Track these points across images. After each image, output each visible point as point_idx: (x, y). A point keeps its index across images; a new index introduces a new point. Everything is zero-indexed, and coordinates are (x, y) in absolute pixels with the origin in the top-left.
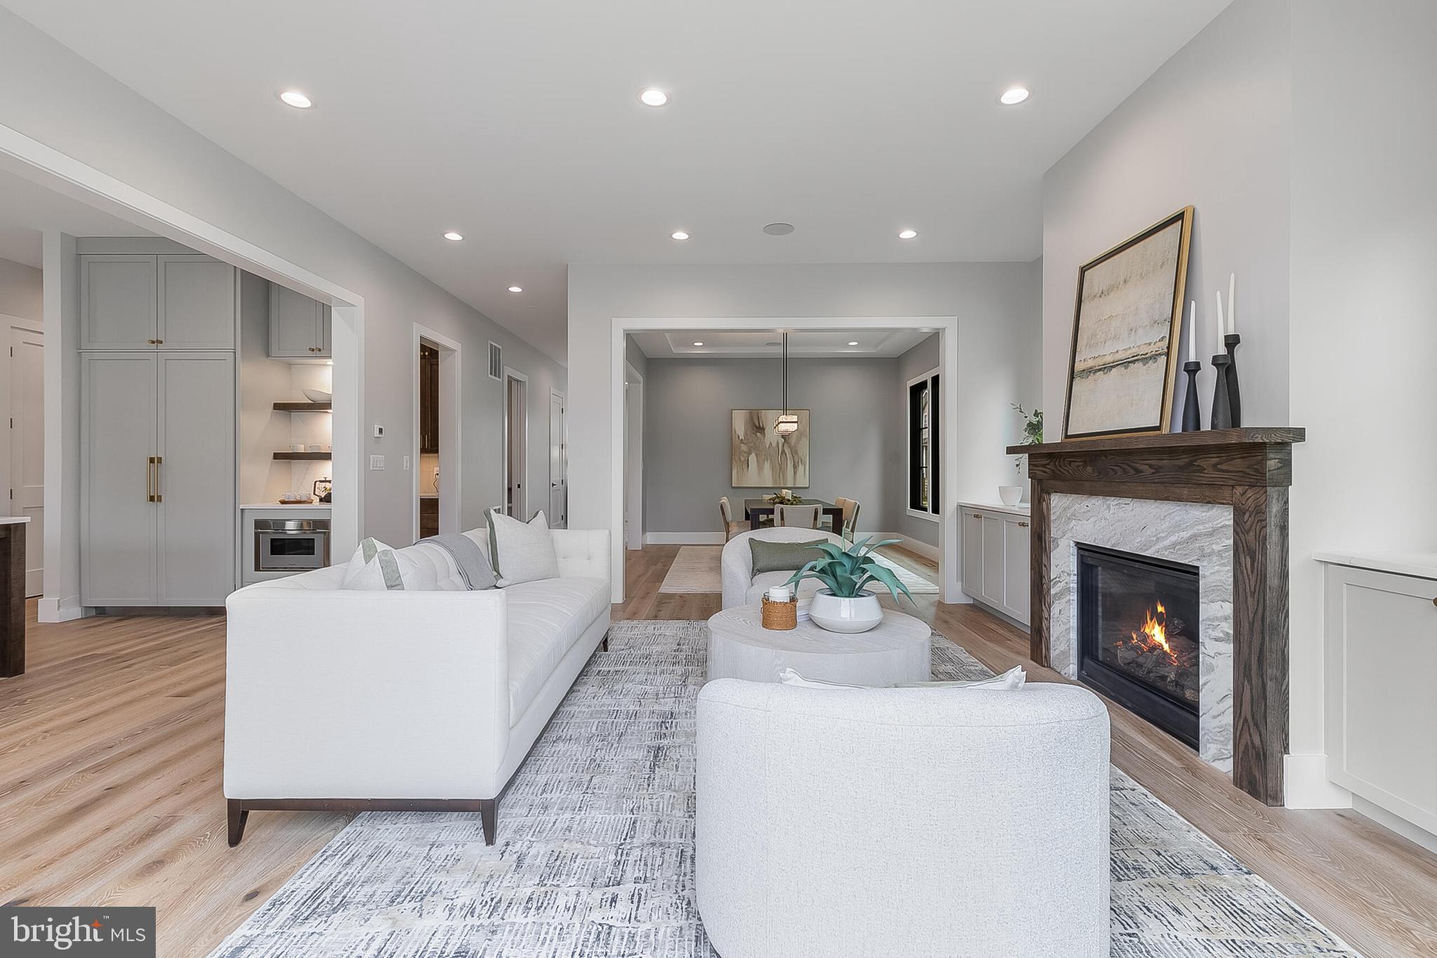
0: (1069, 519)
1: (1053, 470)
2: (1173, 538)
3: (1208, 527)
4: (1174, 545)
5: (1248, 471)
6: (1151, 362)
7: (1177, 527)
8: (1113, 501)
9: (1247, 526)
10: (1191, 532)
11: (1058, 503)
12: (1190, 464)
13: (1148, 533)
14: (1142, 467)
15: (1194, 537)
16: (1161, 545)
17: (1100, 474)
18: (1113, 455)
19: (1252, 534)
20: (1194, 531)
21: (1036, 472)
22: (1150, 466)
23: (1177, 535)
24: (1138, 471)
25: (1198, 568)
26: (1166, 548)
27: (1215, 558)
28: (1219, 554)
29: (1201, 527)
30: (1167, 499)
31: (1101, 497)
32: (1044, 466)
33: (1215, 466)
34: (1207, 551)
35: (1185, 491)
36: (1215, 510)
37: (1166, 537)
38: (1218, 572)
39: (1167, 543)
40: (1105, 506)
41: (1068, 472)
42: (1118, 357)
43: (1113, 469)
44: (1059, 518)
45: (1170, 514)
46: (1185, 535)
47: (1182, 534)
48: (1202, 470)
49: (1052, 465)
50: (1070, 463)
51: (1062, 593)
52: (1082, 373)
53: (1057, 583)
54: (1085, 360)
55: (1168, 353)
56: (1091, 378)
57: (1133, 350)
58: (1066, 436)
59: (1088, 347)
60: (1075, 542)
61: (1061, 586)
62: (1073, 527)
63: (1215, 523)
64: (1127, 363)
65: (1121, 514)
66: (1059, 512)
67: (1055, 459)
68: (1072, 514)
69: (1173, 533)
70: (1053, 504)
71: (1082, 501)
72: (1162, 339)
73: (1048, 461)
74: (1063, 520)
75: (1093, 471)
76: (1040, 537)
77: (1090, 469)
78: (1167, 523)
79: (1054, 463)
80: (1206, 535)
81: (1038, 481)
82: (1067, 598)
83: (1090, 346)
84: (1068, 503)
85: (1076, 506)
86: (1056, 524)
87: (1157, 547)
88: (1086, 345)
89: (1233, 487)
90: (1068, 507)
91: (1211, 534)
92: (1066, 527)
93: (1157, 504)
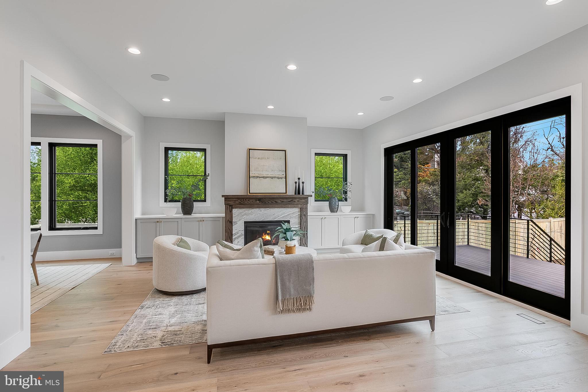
1: (240, 202)
2: (283, 216)
4: (283, 217)
6: (280, 179)
7: (284, 213)
8: (263, 210)
9: (304, 211)
11: (235, 211)
12: (292, 200)
13: (275, 215)
14: (278, 201)
15: (289, 215)
16: (279, 217)
17: (262, 203)
19: (305, 212)
20: (289, 213)
22: (281, 201)
24: (276, 202)
25: (289, 220)
26: (281, 218)
27: (294, 218)
28: (295, 217)
30: (285, 208)
31: (258, 209)
32: (235, 201)
33: (298, 201)
34: (292, 217)
35: (290, 206)
37: (281, 216)
38: (294, 220)
40: (260, 211)
41: (247, 202)
42: (268, 176)
45: (282, 210)
46: (286, 214)
48: (295, 202)
49: (239, 201)
50: (249, 200)
51: (239, 237)
52: (254, 177)
53: (236, 234)
54: (254, 174)
55: (286, 178)
56: (258, 179)
57: (274, 175)
58: (250, 193)
59: (255, 171)
60: (244, 222)
61: (239, 235)
62: (245, 217)
63: (294, 211)
64: (272, 178)
65: (266, 212)
66: (237, 214)
67: (241, 199)
68: (244, 214)
69: (283, 214)
70: (234, 212)
71: (249, 210)
72: (283, 175)
73: (237, 200)
74: (240, 216)
75: (260, 202)
76: (231, 222)
77: (258, 202)
78: (281, 213)
79: (241, 200)
80: (291, 214)
81: (230, 206)
82: (242, 238)
83: (256, 171)
84: (242, 211)
85: (246, 212)
86: (236, 217)
87: (278, 218)
88: (254, 170)
89: (301, 204)
90: (242, 212)
91: (293, 213)
92: (242, 218)
93: (278, 209)
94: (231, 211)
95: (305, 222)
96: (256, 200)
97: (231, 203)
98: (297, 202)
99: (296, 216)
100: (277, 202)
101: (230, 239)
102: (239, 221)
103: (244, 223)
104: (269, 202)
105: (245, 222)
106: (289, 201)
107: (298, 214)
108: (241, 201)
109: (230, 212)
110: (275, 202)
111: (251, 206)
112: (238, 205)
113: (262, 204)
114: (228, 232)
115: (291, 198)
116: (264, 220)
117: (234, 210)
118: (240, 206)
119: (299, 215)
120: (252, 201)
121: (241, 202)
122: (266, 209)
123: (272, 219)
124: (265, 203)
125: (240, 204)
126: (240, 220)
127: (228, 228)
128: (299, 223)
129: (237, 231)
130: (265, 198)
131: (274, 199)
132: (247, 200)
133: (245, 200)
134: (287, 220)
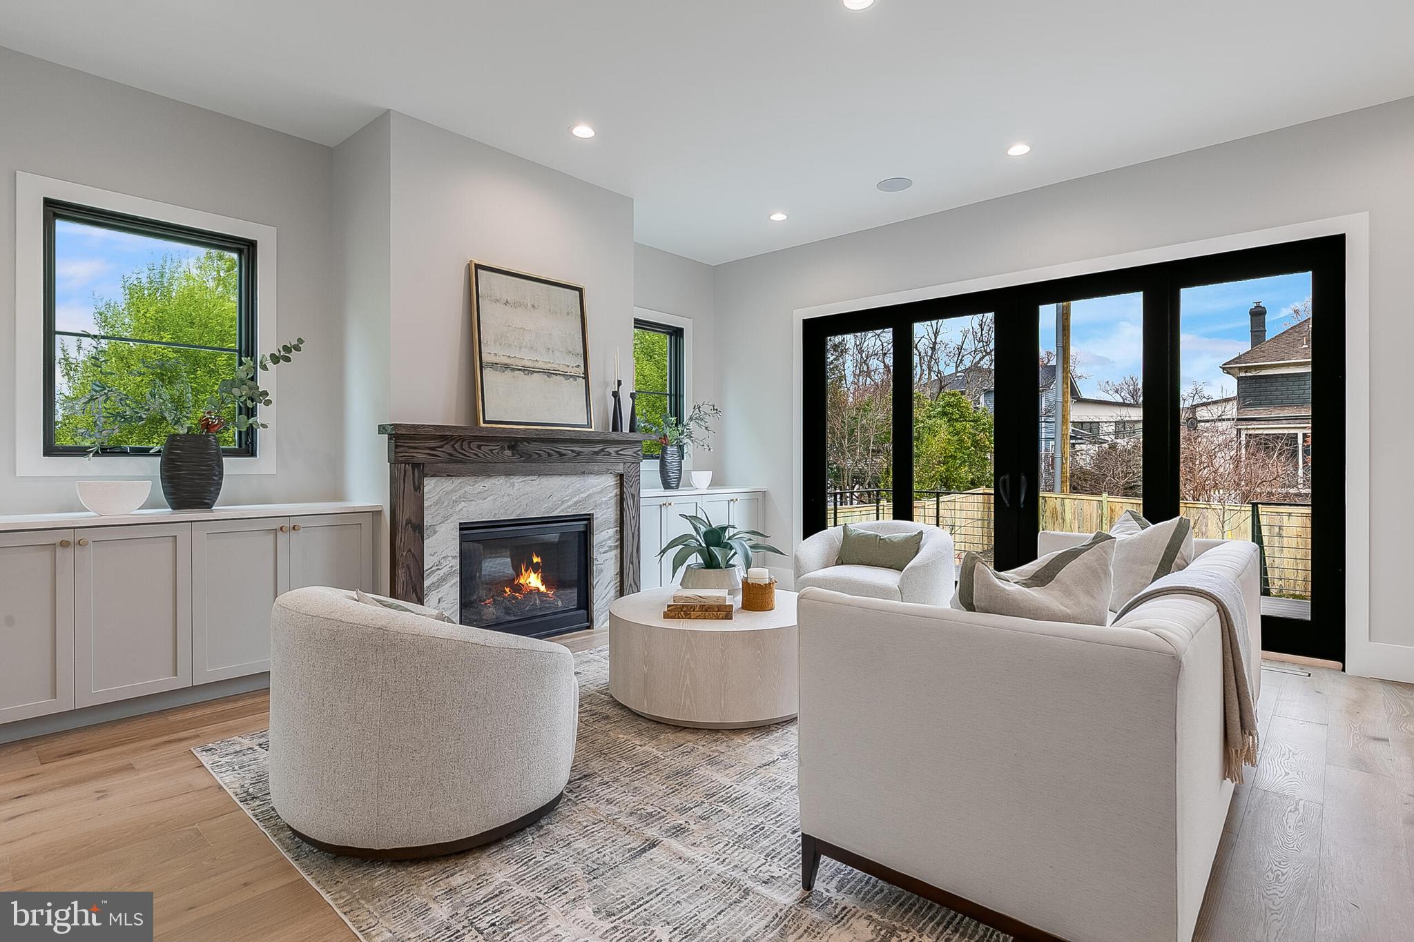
0: (456, 501)
1: (450, 454)
2: (575, 499)
3: (598, 488)
4: (575, 504)
5: (634, 455)
6: (571, 379)
7: (579, 491)
8: (517, 481)
9: (630, 484)
10: (587, 494)
11: (433, 488)
12: (603, 450)
13: (554, 499)
14: (565, 451)
15: (591, 496)
16: (565, 505)
17: (521, 457)
18: (538, 442)
19: (634, 487)
20: (590, 491)
21: (415, 455)
22: (572, 451)
23: (578, 497)
24: (561, 455)
25: (593, 514)
26: (569, 507)
27: (603, 506)
28: (606, 503)
29: (594, 489)
30: (583, 473)
31: (504, 478)
32: (432, 448)
33: (617, 452)
34: (599, 502)
36: (603, 478)
37: (570, 499)
38: (605, 513)
39: (570, 503)
40: (509, 485)
41: (476, 454)
42: (537, 365)
43: (536, 453)
44: (436, 503)
45: (573, 483)
46: (585, 495)
47: (582, 495)
48: (608, 454)
49: (448, 448)
50: (479, 447)
51: (443, 580)
52: (494, 365)
53: (433, 572)
54: (496, 354)
55: (586, 377)
56: (508, 373)
57: (553, 365)
58: (484, 421)
59: (498, 344)
60: (460, 524)
61: (441, 573)
62: (462, 509)
63: (603, 485)
64: (549, 373)
65: (528, 489)
66: (437, 497)
67: (453, 442)
68: (460, 497)
69: (575, 495)
70: (430, 489)
71: (476, 482)
72: (578, 366)
73: (438, 444)
74: (445, 504)
75: (513, 455)
76: (418, 528)
77: (508, 453)
78: (570, 490)
79: (453, 446)
80: (598, 493)
81: (415, 466)
82: (452, 582)
83: (501, 344)
84: (453, 486)
85: (468, 488)
86: (433, 509)
87: (562, 508)
88: (495, 342)
89: (624, 464)
90: (454, 491)
91: (601, 492)
92: (451, 511)
93: (562, 477)
94: (419, 488)
95: (633, 518)
96: (503, 448)
97: (420, 456)
98: (614, 454)
99: (610, 499)
100: (564, 455)
101: (415, 591)
102: (443, 522)
103: (461, 529)
104: (539, 456)
105: (463, 527)
106: (595, 451)
107: (613, 494)
108: (456, 450)
109: (415, 490)
110: (556, 455)
111: (485, 469)
112: (445, 465)
113: (520, 462)
114: (408, 565)
115: (599, 442)
116: (522, 515)
117: (426, 481)
118: (451, 466)
119: (616, 495)
120: (491, 451)
121: (453, 452)
122: (528, 478)
123: (544, 513)
124: (530, 456)
125: (452, 460)
126: (446, 518)
127: (410, 550)
128: (616, 522)
129: (435, 559)
130: (529, 440)
131: (555, 445)
132: (475, 444)
133: (465, 445)
134: (585, 512)
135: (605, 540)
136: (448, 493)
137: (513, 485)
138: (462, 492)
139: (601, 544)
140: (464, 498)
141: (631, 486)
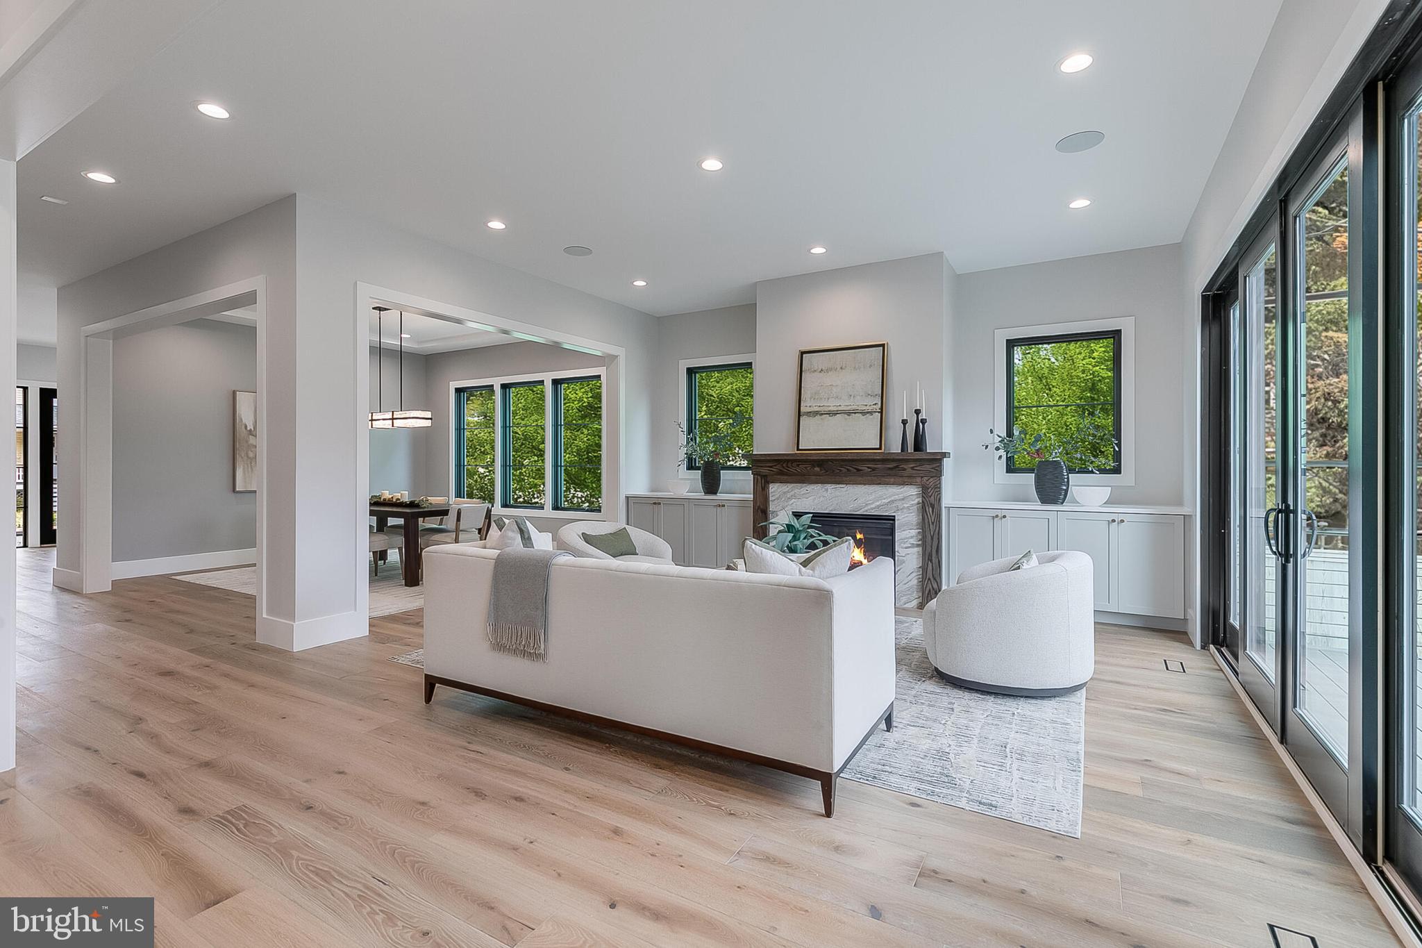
0: (790, 498)
1: (782, 470)
2: (878, 503)
3: (901, 496)
4: (878, 507)
5: (932, 470)
7: (881, 498)
8: (829, 487)
10: (889, 500)
11: (775, 489)
12: (899, 467)
13: (860, 502)
14: (864, 468)
15: (892, 502)
16: (869, 507)
17: (827, 471)
19: (933, 497)
20: (893, 498)
21: (761, 470)
22: (868, 467)
23: (880, 502)
24: (858, 470)
25: (894, 516)
26: (872, 509)
27: (905, 510)
28: (908, 508)
29: (897, 496)
30: (880, 484)
31: (819, 485)
32: (771, 467)
34: (901, 507)
35: (892, 480)
36: (908, 488)
37: (873, 503)
38: (907, 516)
39: (873, 506)
40: (823, 490)
41: (795, 470)
42: (840, 408)
43: (838, 470)
44: (778, 499)
45: (876, 491)
46: (886, 501)
47: (884, 501)
48: (904, 469)
49: (779, 466)
50: (798, 465)
58: (798, 449)
62: (791, 502)
63: (906, 494)
65: (837, 493)
66: (778, 495)
69: (878, 501)
70: (772, 490)
71: (802, 487)
74: (783, 499)
75: (821, 470)
77: (817, 469)
78: (873, 497)
80: (899, 500)
81: (762, 477)
85: (797, 491)
86: (776, 502)
87: (866, 508)
89: (922, 477)
91: (903, 499)
92: (786, 504)
93: (867, 486)
95: (933, 524)
96: (814, 466)
97: (764, 471)
99: (913, 505)
100: (861, 470)
104: (841, 471)
106: (889, 468)
107: (916, 501)
108: (784, 467)
109: (763, 490)
110: (855, 471)
111: (804, 478)
112: (778, 477)
113: (826, 475)
115: (894, 460)
116: (835, 510)
117: (771, 486)
118: (782, 477)
119: (919, 504)
120: (806, 468)
122: (838, 486)
123: (850, 511)
124: (834, 471)
125: (783, 473)
126: (784, 507)
128: (918, 524)
130: (831, 461)
131: (854, 463)
132: (795, 464)
133: (789, 465)
134: (887, 514)
135: (907, 538)
136: (785, 493)
137: (827, 490)
138: (793, 492)
139: (903, 540)
140: (794, 496)
141: (930, 497)
